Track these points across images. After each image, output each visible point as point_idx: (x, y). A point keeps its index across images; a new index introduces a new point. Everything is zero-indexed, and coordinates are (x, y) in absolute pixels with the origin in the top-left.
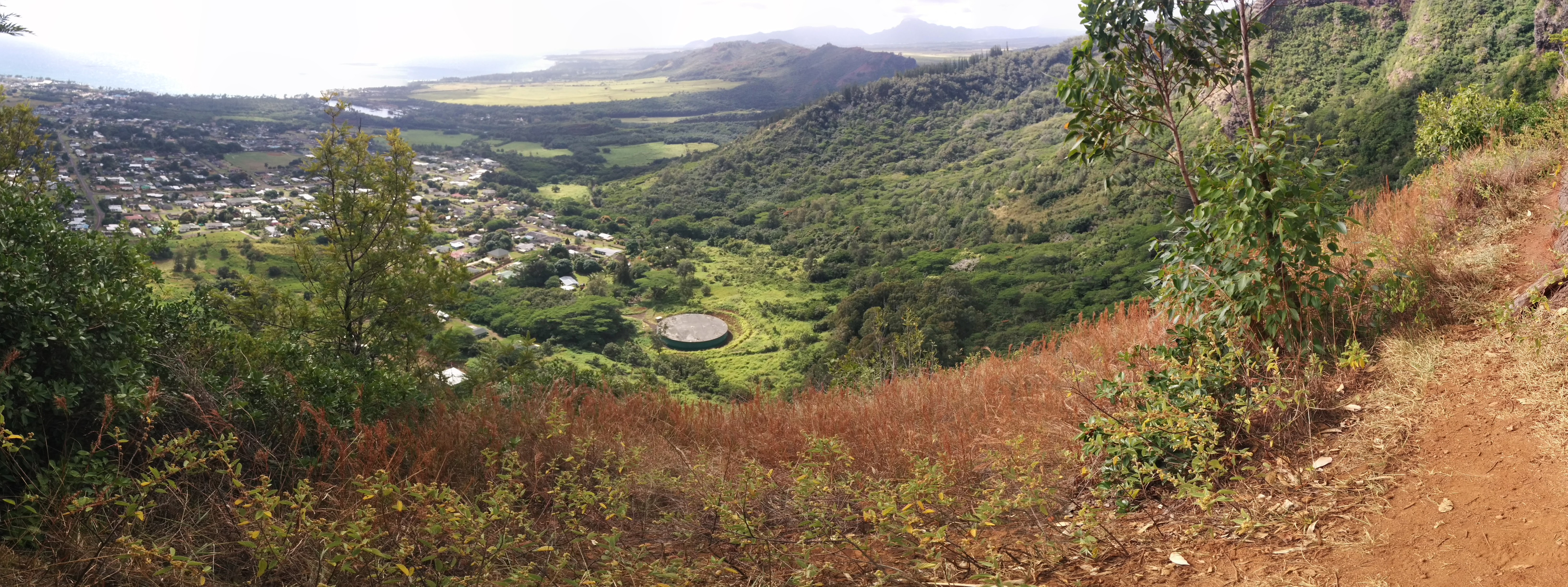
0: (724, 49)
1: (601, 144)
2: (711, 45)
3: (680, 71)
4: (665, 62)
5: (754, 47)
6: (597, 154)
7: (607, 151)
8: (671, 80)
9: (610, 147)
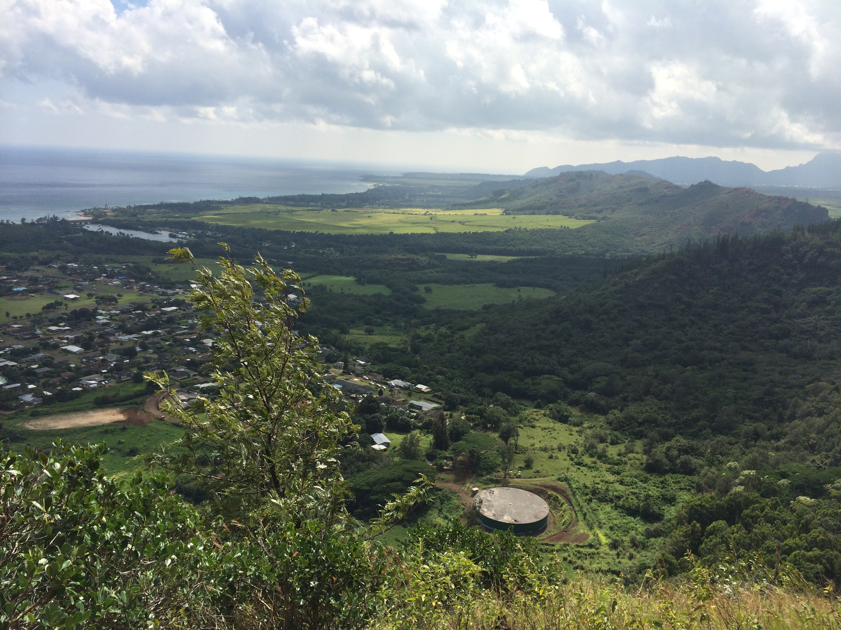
0: (572, 180)
1: (421, 282)
2: (558, 174)
3: (518, 203)
4: (501, 192)
5: (609, 179)
6: (416, 293)
7: (428, 290)
8: (507, 212)
9: (433, 286)
